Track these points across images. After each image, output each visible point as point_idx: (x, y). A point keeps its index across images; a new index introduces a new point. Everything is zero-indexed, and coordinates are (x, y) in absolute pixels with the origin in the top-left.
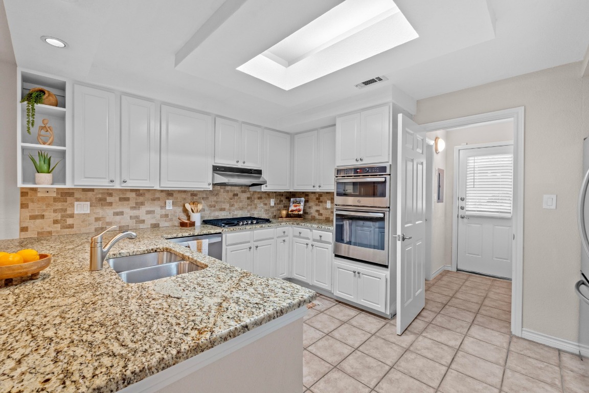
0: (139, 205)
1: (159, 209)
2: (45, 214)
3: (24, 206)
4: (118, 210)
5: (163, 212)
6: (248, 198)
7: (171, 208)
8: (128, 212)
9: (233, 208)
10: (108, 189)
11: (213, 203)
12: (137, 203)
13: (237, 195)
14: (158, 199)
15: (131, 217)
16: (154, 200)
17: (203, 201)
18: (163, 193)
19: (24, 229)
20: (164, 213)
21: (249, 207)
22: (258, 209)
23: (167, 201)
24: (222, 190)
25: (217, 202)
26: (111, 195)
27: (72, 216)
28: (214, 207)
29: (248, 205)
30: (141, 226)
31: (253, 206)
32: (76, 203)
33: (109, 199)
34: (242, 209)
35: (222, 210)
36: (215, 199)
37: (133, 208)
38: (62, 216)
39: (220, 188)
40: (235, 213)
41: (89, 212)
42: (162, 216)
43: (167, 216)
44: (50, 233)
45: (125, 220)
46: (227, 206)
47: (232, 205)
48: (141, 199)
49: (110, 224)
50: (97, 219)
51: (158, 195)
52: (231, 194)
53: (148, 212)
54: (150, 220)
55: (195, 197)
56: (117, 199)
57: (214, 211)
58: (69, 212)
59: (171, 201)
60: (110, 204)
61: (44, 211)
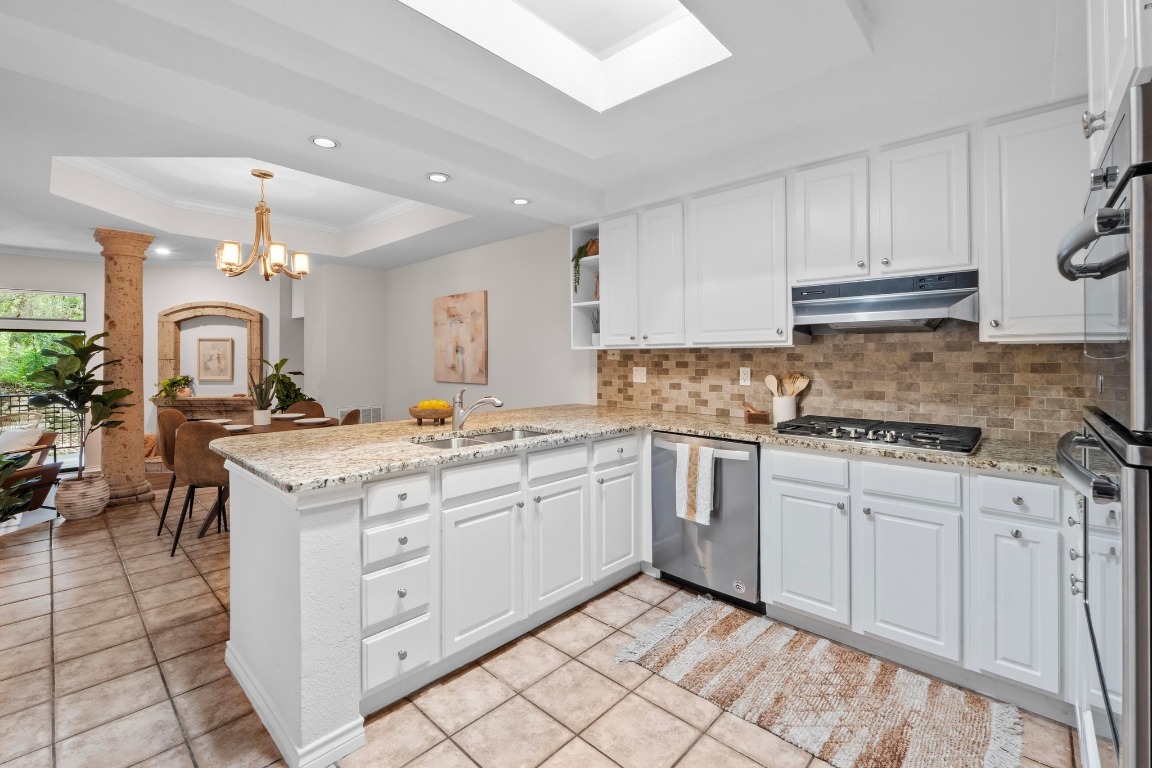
0: (700, 374)
1: (729, 383)
2: (613, 381)
3: (600, 370)
4: (675, 381)
5: (736, 390)
6: (978, 368)
7: (748, 383)
8: (688, 386)
9: (913, 395)
10: (664, 350)
11: (846, 378)
12: (697, 371)
13: (929, 357)
14: (727, 365)
15: (690, 393)
16: (720, 366)
17: (816, 374)
18: (734, 355)
19: (600, 396)
20: (736, 392)
21: (986, 398)
22: (1034, 405)
23: (742, 370)
24: (871, 346)
25: (855, 376)
26: (666, 357)
27: (631, 385)
28: (848, 387)
29: (979, 389)
30: (703, 410)
31: (1004, 393)
32: (634, 368)
33: (666, 364)
34: (951, 399)
35: (871, 396)
36: (850, 366)
37: (693, 379)
38: (625, 385)
39: (866, 339)
40: (922, 409)
41: (645, 381)
42: (733, 397)
43: (741, 397)
44: (615, 403)
45: (682, 398)
46: (890, 388)
47: (910, 387)
48: (703, 365)
49: (666, 400)
50: (654, 392)
51: (726, 359)
52: (903, 356)
53: (714, 388)
54: (715, 402)
55: (797, 363)
56: (673, 363)
57: (847, 397)
58: (629, 380)
59: (748, 370)
60: (666, 372)
61: (612, 376)
